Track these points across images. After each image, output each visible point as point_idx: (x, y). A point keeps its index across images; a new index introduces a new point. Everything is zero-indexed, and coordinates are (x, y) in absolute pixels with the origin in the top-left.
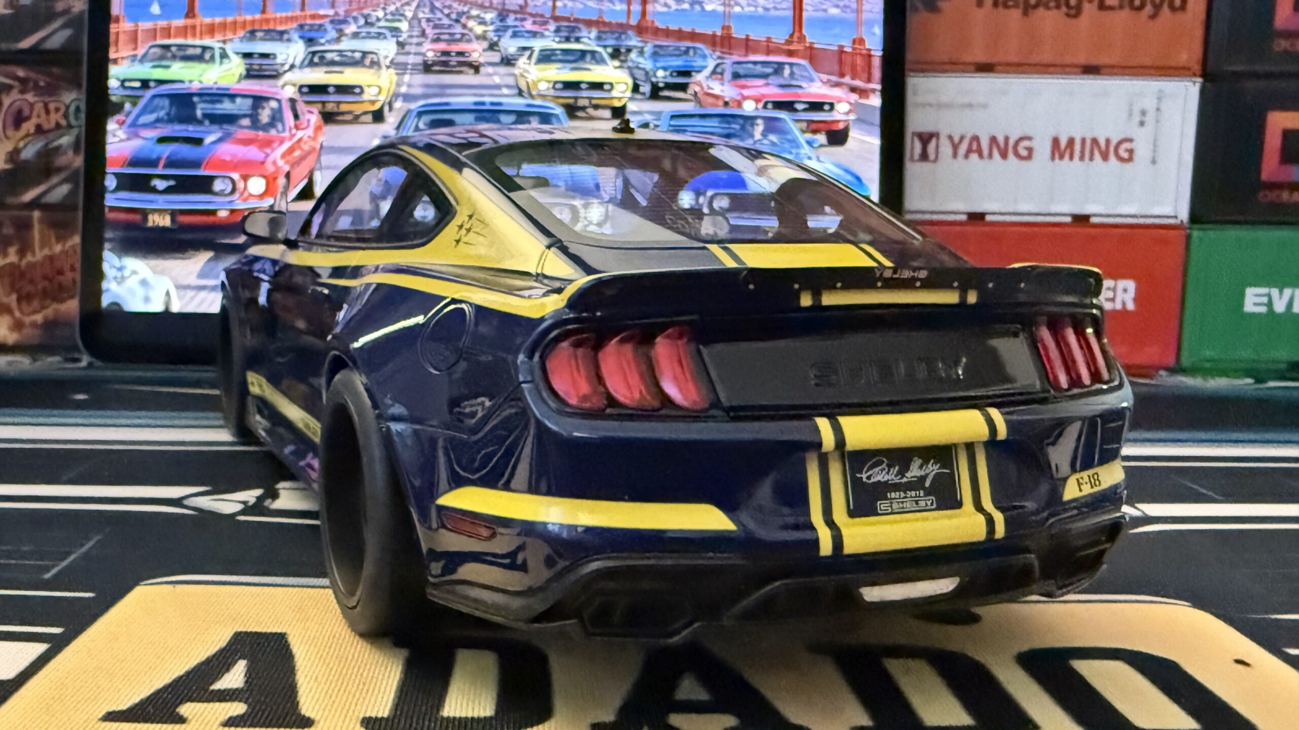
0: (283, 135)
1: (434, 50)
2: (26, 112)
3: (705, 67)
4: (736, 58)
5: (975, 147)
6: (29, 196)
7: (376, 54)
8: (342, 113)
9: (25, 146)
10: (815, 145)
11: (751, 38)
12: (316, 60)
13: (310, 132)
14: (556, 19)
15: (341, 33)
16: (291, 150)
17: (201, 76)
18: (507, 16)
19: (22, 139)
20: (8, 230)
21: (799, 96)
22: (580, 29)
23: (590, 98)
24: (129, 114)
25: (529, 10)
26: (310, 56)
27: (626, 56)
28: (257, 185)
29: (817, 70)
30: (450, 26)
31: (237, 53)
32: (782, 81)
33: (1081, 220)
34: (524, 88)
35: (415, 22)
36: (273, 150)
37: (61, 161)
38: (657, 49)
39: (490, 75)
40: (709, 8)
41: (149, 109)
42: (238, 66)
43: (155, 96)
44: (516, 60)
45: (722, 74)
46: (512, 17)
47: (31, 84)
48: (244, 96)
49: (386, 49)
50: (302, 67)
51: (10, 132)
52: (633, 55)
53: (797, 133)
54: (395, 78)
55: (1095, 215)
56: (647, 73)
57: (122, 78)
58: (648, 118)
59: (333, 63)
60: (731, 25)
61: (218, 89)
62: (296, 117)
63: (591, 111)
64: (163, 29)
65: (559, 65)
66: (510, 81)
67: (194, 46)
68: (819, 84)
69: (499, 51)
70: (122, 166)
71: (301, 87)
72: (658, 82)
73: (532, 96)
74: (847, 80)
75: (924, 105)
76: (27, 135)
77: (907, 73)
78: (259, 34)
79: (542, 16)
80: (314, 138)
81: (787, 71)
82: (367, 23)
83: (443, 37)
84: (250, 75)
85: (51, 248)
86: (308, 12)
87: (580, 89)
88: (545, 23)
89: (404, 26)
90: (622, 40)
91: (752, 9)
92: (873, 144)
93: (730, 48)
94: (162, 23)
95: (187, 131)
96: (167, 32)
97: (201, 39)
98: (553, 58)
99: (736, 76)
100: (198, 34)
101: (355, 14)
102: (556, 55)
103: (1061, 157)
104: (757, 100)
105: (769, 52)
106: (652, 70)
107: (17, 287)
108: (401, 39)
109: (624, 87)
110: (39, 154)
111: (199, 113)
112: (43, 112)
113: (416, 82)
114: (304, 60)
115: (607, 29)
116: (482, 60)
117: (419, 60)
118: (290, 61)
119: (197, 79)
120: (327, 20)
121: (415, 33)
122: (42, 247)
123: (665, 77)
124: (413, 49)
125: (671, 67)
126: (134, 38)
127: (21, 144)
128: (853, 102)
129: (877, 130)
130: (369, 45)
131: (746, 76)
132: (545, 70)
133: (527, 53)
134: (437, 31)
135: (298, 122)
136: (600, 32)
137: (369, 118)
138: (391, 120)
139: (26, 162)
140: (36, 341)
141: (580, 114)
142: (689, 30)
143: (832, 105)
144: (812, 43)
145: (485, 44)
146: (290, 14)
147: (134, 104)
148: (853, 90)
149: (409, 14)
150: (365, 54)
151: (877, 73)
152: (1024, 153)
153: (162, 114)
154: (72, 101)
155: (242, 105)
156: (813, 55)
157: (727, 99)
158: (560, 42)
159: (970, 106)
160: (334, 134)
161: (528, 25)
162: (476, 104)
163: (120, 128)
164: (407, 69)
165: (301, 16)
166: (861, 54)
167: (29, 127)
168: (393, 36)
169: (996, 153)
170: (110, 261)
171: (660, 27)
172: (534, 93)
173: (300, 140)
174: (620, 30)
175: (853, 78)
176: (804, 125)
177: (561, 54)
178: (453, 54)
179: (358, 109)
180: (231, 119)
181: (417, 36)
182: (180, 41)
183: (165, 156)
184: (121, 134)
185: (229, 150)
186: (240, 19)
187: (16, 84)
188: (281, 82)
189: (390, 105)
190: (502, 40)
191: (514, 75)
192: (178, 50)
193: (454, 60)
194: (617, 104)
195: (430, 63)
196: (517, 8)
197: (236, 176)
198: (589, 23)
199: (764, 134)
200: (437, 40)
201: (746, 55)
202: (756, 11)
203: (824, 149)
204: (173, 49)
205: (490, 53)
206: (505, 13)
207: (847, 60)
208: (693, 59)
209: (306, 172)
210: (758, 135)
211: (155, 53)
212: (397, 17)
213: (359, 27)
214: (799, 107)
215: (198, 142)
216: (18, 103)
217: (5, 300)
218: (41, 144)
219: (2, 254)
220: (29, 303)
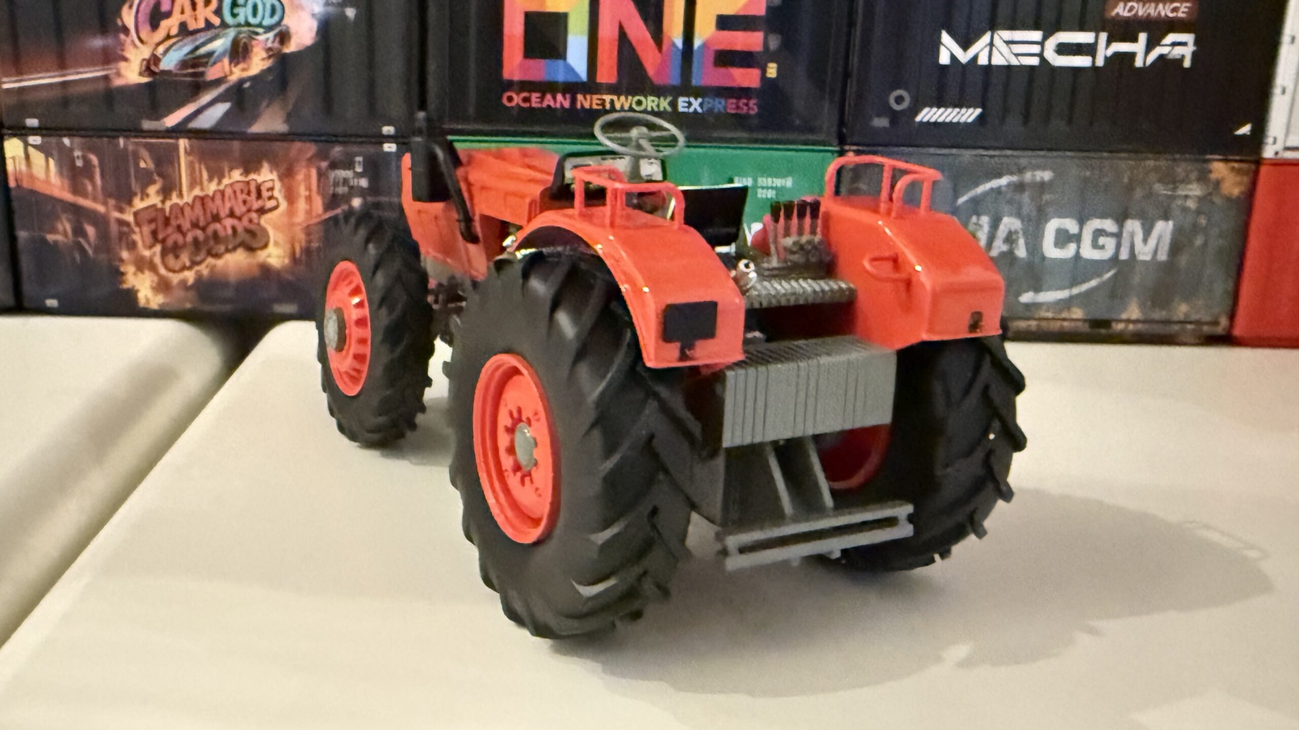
6: (172, 120)
9: (167, 51)
19: (161, 42)
20: (146, 163)
37: (212, 73)
51: (145, 32)
76: (168, 37)
85: (202, 187)
107: (160, 237)
110: (184, 64)
122: (192, 185)
127: (161, 49)
139: (168, 73)
140: (188, 306)
167: (170, 25)
217: (147, 253)
218: (187, 49)
219: (138, 191)
220: (177, 257)
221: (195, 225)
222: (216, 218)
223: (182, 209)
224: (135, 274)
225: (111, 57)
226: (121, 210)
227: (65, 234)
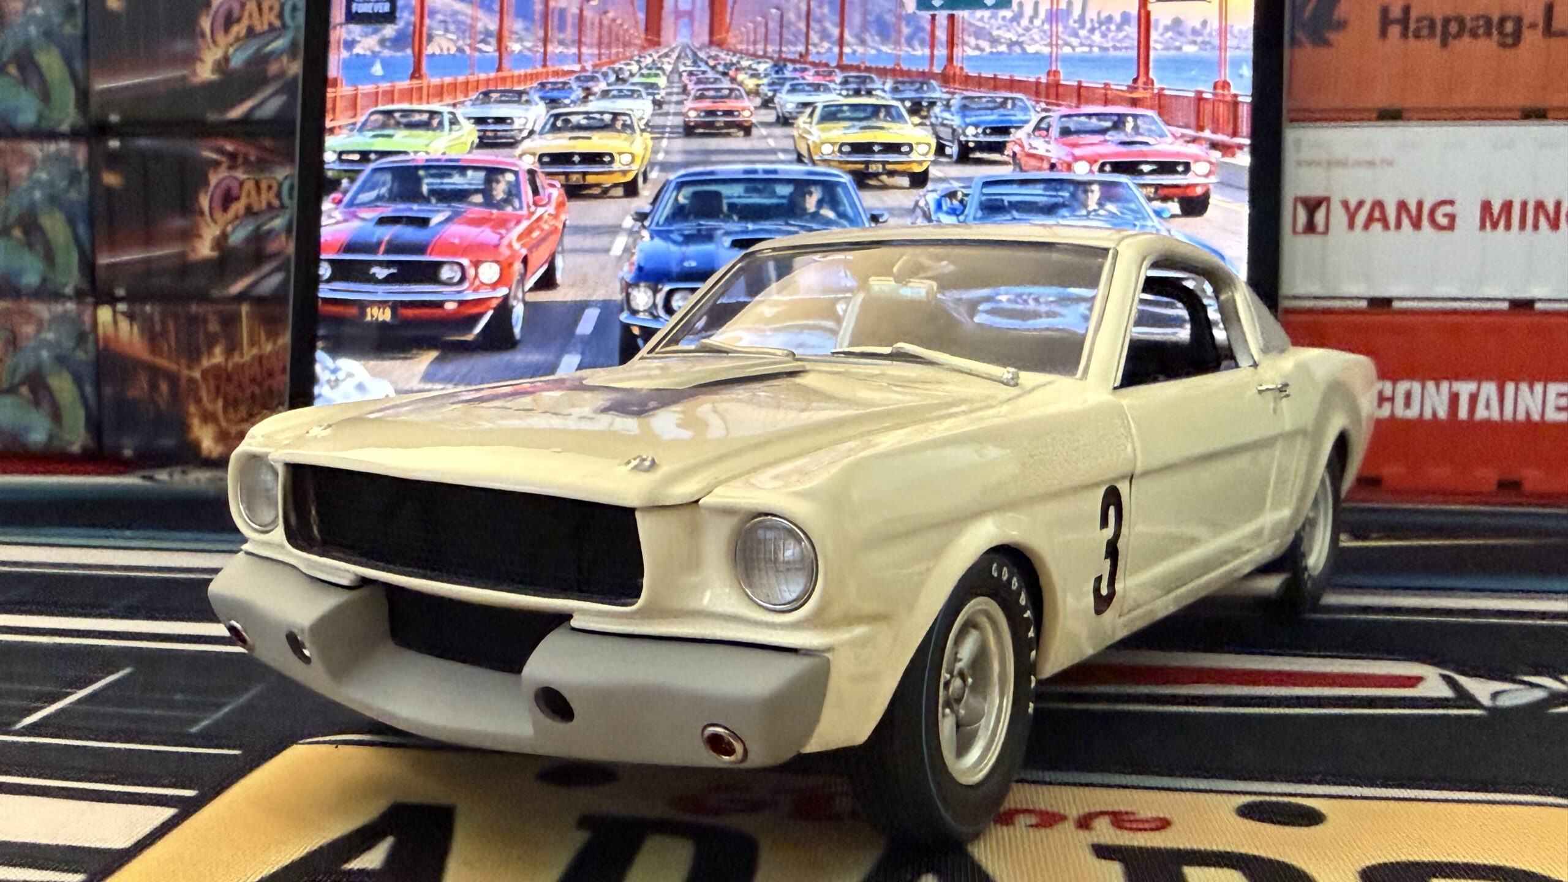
0: (520, 213)
1: (695, 109)
2: (235, 192)
3: (1026, 122)
4: (1065, 110)
5: (1377, 214)
7: (629, 115)
8: (590, 186)
9: (234, 230)
10: (1166, 215)
11: (1085, 84)
12: (559, 124)
13: (551, 209)
14: (842, 68)
15: (588, 92)
16: (529, 231)
17: (427, 145)
18: (785, 66)
19: (230, 222)
20: (213, 326)
21: (1144, 154)
22: (872, 81)
23: (884, 163)
24: (345, 193)
25: (811, 58)
26: (552, 120)
27: (928, 111)
28: (489, 272)
29: (1168, 123)
30: (716, 80)
31: (469, 118)
32: (1123, 137)
33: (1522, 306)
34: (804, 152)
35: (676, 77)
36: (508, 230)
37: (273, 247)
38: (967, 102)
39: (765, 137)
40: (1031, 49)
41: (369, 185)
42: (470, 134)
43: (375, 170)
44: (795, 118)
45: (1047, 130)
46: (790, 66)
47: (240, 160)
48: (476, 168)
49: (641, 108)
50: (541, 133)
51: (218, 214)
52: (937, 110)
53: (1143, 201)
54: (650, 143)
55: (1540, 300)
56: (954, 130)
57: (339, 149)
58: (956, 185)
59: (580, 127)
60: (1059, 69)
61: (447, 160)
62: (536, 191)
63: (884, 178)
64: (385, 93)
65: (847, 124)
66: (788, 144)
67: (420, 112)
68: (1170, 139)
69: (775, 108)
70: (338, 252)
71: (541, 156)
72: (967, 142)
73: (814, 163)
74: (1207, 134)
75: (1310, 164)
76: (237, 217)
77: (1285, 123)
78: (494, 96)
79: (827, 65)
80: (556, 217)
81: (1130, 123)
82: (618, 79)
83: (707, 93)
84: (484, 143)
85: (260, 347)
86: (551, 69)
87: (873, 152)
88: (830, 74)
89: (662, 81)
90: (925, 92)
91: (1086, 49)
92: (1237, 213)
93: (1057, 97)
94: (385, 86)
95: (411, 210)
96: (390, 96)
97: (428, 103)
98: (840, 115)
99: (1065, 132)
100: (425, 97)
101: (605, 69)
102: (842, 112)
103: (1495, 226)
104: (1092, 161)
105: (1107, 102)
106: (959, 126)
107: (223, 391)
108: (658, 97)
109: (923, 149)
110: (249, 240)
111: (425, 189)
112: (253, 193)
113: (677, 147)
114: (546, 124)
115: (906, 79)
116: (754, 120)
117: (679, 121)
118: (529, 127)
119: (425, 149)
120: (573, 77)
121: (675, 90)
122: (251, 345)
123: (976, 136)
124: (672, 109)
125: (984, 122)
126: (353, 103)
127: (230, 228)
128: (1213, 160)
129: (1245, 196)
130: (620, 105)
131: (1078, 132)
132: (829, 130)
133: (809, 110)
134: (702, 86)
135: (537, 198)
136: (896, 82)
137: (620, 191)
138: (646, 192)
139: (234, 249)
141: (872, 182)
142: (1007, 77)
143: (1187, 167)
144: (1163, 89)
145: (758, 101)
146: (529, 71)
147: (352, 180)
148: (1214, 146)
149: (668, 68)
150: (615, 115)
151: (1245, 126)
152: (1443, 221)
153: (384, 190)
154: (286, 178)
155: (474, 179)
156: (1163, 105)
157: (1053, 161)
158: (848, 96)
159: (1371, 164)
160: (579, 212)
161: (810, 77)
162: (746, 172)
163: (336, 209)
164: (663, 133)
165: (542, 73)
166: (1225, 102)
167: (239, 207)
168: (648, 94)
169: (1406, 221)
170: (324, 363)
171: (971, 74)
172: (816, 158)
173: (540, 218)
174: (921, 79)
175: (1214, 132)
176: (1153, 190)
177: (849, 111)
178: (719, 113)
179: (607, 181)
180: (461, 195)
181: (678, 94)
182: (406, 106)
183: (387, 238)
184: (338, 215)
185: (458, 231)
186: (472, 78)
187: (224, 159)
188: (518, 151)
189: (645, 175)
190: (778, 95)
191: (793, 137)
192: (402, 116)
193: (721, 120)
194: (918, 169)
195: (692, 124)
196: (797, 57)
197: (465, 262)
198: (883, 72)
199: (1101, 204)
200: (701, 97)
201: (1077, 107)
202: (1091, 51)
203: (1177, 220)
204: (397, 115)
205: (763, 111)
206: (781, 64)
207: (1208, 107)
208: (1012, 112)
209: (546, 256)
210: (1092, 205)
211: (376, 121)
212: (654, 71)
213: (609, 85)
214: (1146, 168)
215: (424, 222)
216: (227, 182)
217: (210, 407)
218: (250, 228)
219: (206, 353)
220: (236, 411)
221: (253, 380)
222: (270, 374)
223: (240, 367)
224: (201, 427)
225: (190, 235)
226: (190, 367)
227: (142, 389)
